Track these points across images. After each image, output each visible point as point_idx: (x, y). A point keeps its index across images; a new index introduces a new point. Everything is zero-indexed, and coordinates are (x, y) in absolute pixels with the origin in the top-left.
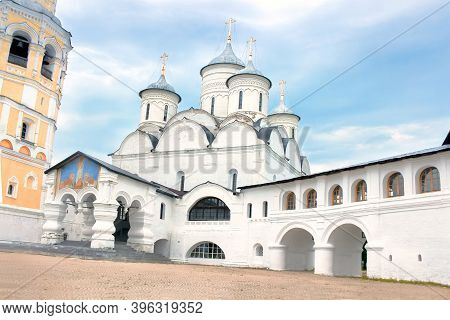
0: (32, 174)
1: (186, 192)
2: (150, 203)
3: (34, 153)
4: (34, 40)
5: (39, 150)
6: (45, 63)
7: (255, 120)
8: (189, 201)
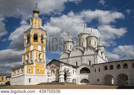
0: (42, 66)
1: (79, 67)
2: (71, 70)
3: (42, 61)
4: (39, 35)
5: (43, 60)
6: (42, 40)
7: (94, 48)
8: (79, 69)
